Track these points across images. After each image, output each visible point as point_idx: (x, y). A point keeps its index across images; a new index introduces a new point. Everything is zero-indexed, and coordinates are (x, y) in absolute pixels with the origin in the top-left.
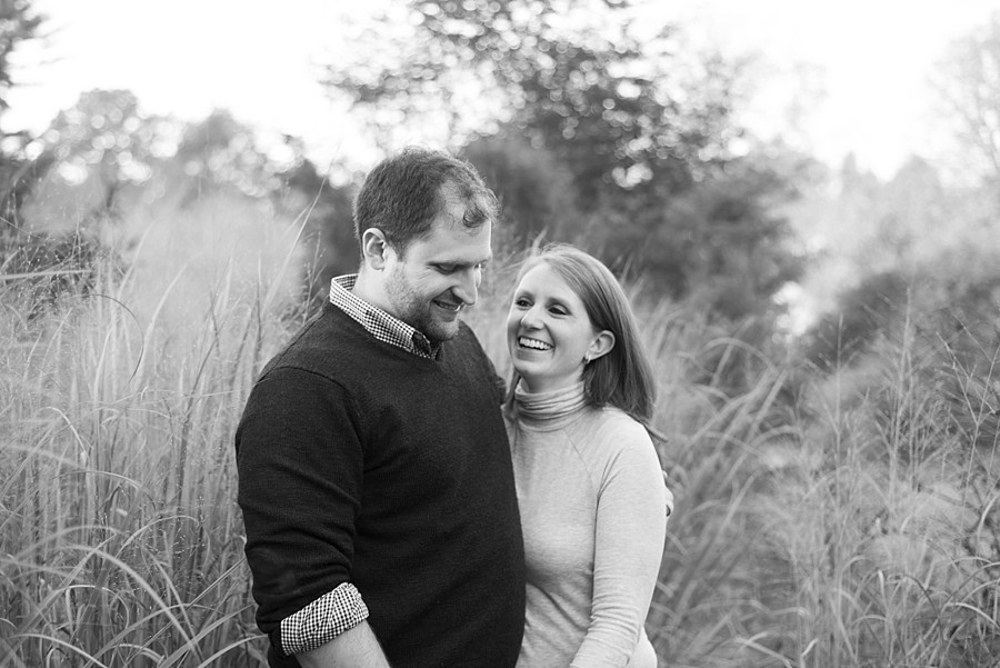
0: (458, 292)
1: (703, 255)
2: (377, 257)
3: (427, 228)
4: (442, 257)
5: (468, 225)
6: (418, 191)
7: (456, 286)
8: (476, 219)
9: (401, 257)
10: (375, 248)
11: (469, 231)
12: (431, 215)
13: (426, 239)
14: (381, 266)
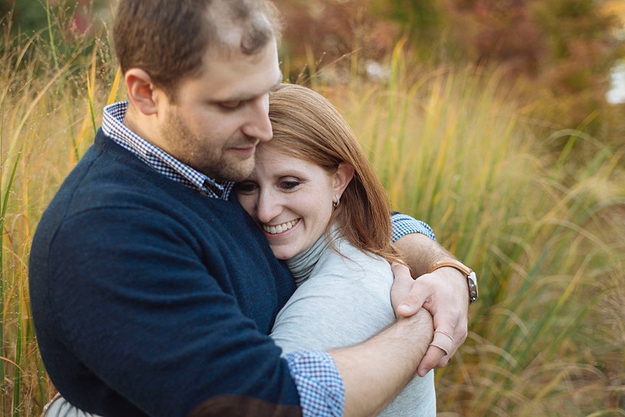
0: (250, 131)
1: (551, 42)
2: (146, 100)
3: (199, 62)
4: (224, 94)
5: (247, 52)
6: (179, 18)
7: (248, 124)
8: (256, 42)
9: (173, 100)
10: (142, 91)
11: (251, 58)
12: (202, 47)
13: (199, 76)
14: (153, 110)
